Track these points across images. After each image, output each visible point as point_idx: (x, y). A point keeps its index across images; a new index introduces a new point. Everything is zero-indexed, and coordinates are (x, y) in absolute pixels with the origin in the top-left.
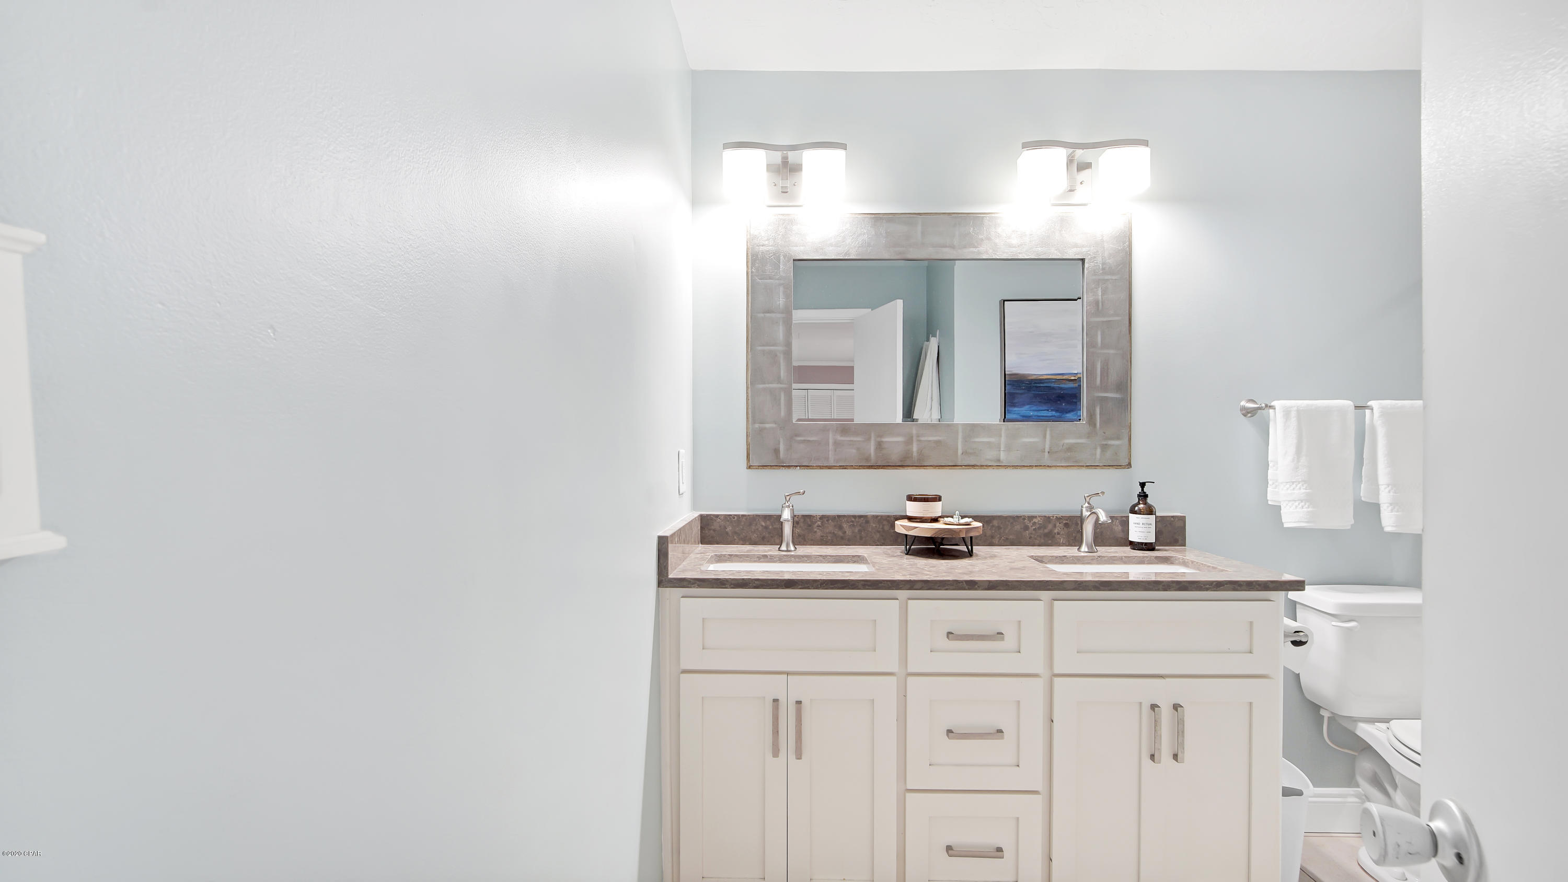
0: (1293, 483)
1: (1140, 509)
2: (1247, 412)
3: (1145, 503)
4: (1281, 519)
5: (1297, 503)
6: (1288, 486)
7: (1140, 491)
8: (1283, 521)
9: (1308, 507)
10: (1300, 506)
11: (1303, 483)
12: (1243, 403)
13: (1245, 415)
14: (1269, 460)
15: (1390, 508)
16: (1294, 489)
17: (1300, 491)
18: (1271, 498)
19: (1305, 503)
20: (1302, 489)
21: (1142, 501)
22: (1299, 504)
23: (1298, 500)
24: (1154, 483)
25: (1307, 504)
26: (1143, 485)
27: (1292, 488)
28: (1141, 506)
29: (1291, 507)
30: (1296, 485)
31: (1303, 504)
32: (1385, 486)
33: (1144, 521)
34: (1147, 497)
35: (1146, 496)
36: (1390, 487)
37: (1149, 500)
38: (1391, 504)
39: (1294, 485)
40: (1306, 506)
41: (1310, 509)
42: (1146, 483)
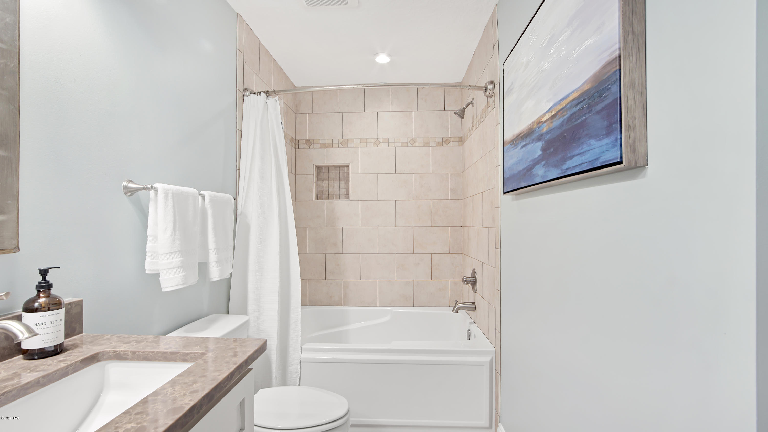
0: (172, 253)
1: (40, 305)
2: (129, 192)
3: (48, 296)
4: (160, 286)
5: (175, 270)
6: (168, 256)
7: (41, 279)
8: (162, 286)
9: (182, 272)
10: (178, 272)
11: (179, 253)
12: (125, 183)
13: (126, 193)
14: (148, 235)
15: (216, 265)
16: (173, 258)
17: (177, 260)
18: (149, 268)
19: (181, 269)
20: (178, 258)
21: (44, 292)
22: (177, 270)
23: (176, 267)
24: (59, 268)
25: (182, 269)
26: (44, 273)
27: (171, 258)
28: (42, 300)
29: (170, 274)
30: (174, 255)
31: (179, 270)
32: (213, 250)
33: (52, 318)
34: (52, 287)
35: (49, 286)
36: (216, 250)
37: (53, 291)
38: (216, 262)
39: (173, 255)
40: (181, 271)
41: (184, 273)
42: (50, 270)
